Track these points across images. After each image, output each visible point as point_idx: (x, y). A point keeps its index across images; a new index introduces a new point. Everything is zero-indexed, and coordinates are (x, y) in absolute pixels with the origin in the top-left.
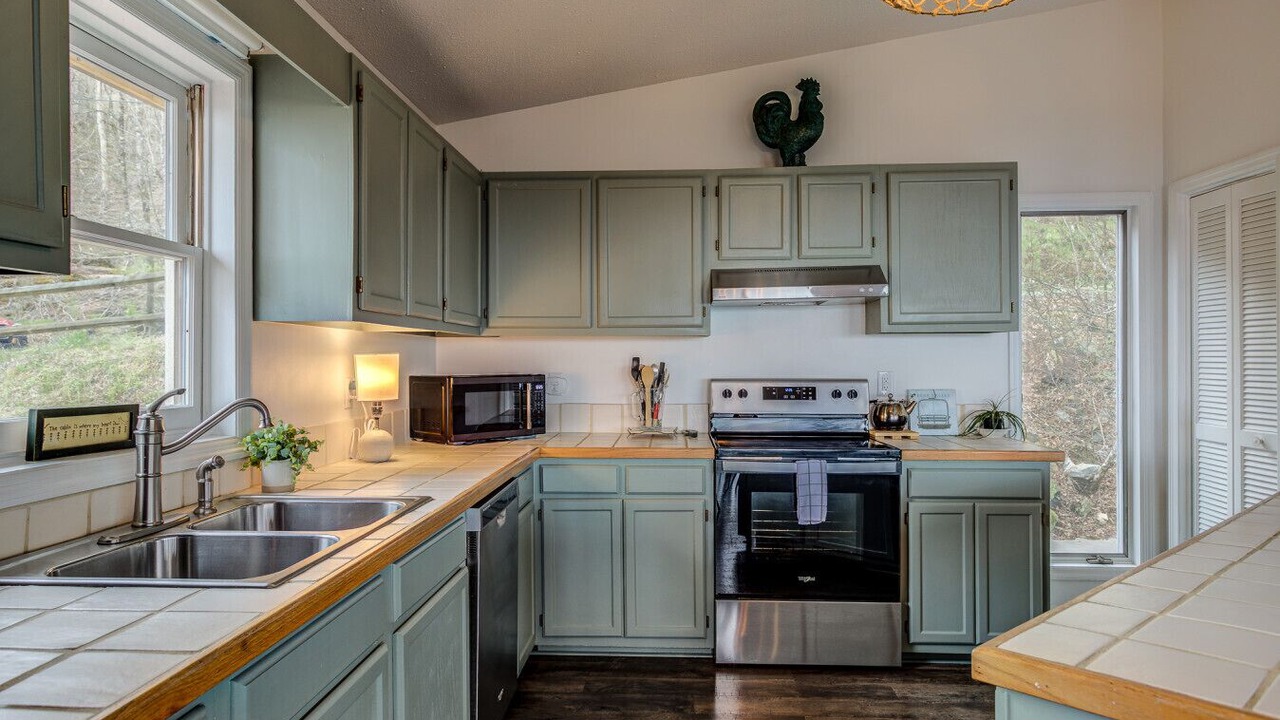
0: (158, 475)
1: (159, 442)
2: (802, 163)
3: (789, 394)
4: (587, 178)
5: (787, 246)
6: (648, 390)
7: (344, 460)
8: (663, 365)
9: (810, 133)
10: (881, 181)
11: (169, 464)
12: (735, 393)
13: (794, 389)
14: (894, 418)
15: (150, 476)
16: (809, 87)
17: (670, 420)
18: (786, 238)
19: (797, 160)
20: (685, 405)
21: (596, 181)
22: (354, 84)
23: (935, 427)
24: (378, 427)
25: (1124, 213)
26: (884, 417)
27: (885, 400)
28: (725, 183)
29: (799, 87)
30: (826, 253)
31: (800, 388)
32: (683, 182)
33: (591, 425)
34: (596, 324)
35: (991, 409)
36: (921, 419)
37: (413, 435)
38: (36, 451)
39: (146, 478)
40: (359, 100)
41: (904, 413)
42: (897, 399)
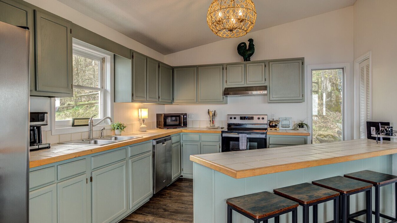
0: (92, 130)
1: (92, 124)
2: (249, 60)
3: (247, 118)
4: (195, 67)
5: (243, 82)
6: (211, 117)
7: (137, 131)
8: (215, 111)
9: (251, 52)
10: (267, 64)
11: (94, 128)
12: (233, 118)
13: (248, 117)
14: (274, 125)
15: (91, 131)
16: (251, 41)
17: (217, 125)
18: (243, 79)
19: (248, 59)
20: (222, 121)
21: (197, 67)
22: (132, 55)
23: (286, 127)
24: (144, 124)
25: (343, 68)
26: (271, 124)
27: (272, 120)
28: (228, 66)
29: (249, 41)
30: (253, 83)
31: (250, 117)
32: (217, 67)
33: (200, 126)
34: (197, 101)
35: (301, 122)
36: (282, 125)
37: (157, 127)
38: (73, 125)
39: (90, 130)
40: (133, 58)
41: (276, 124)
42: (275, 120)
